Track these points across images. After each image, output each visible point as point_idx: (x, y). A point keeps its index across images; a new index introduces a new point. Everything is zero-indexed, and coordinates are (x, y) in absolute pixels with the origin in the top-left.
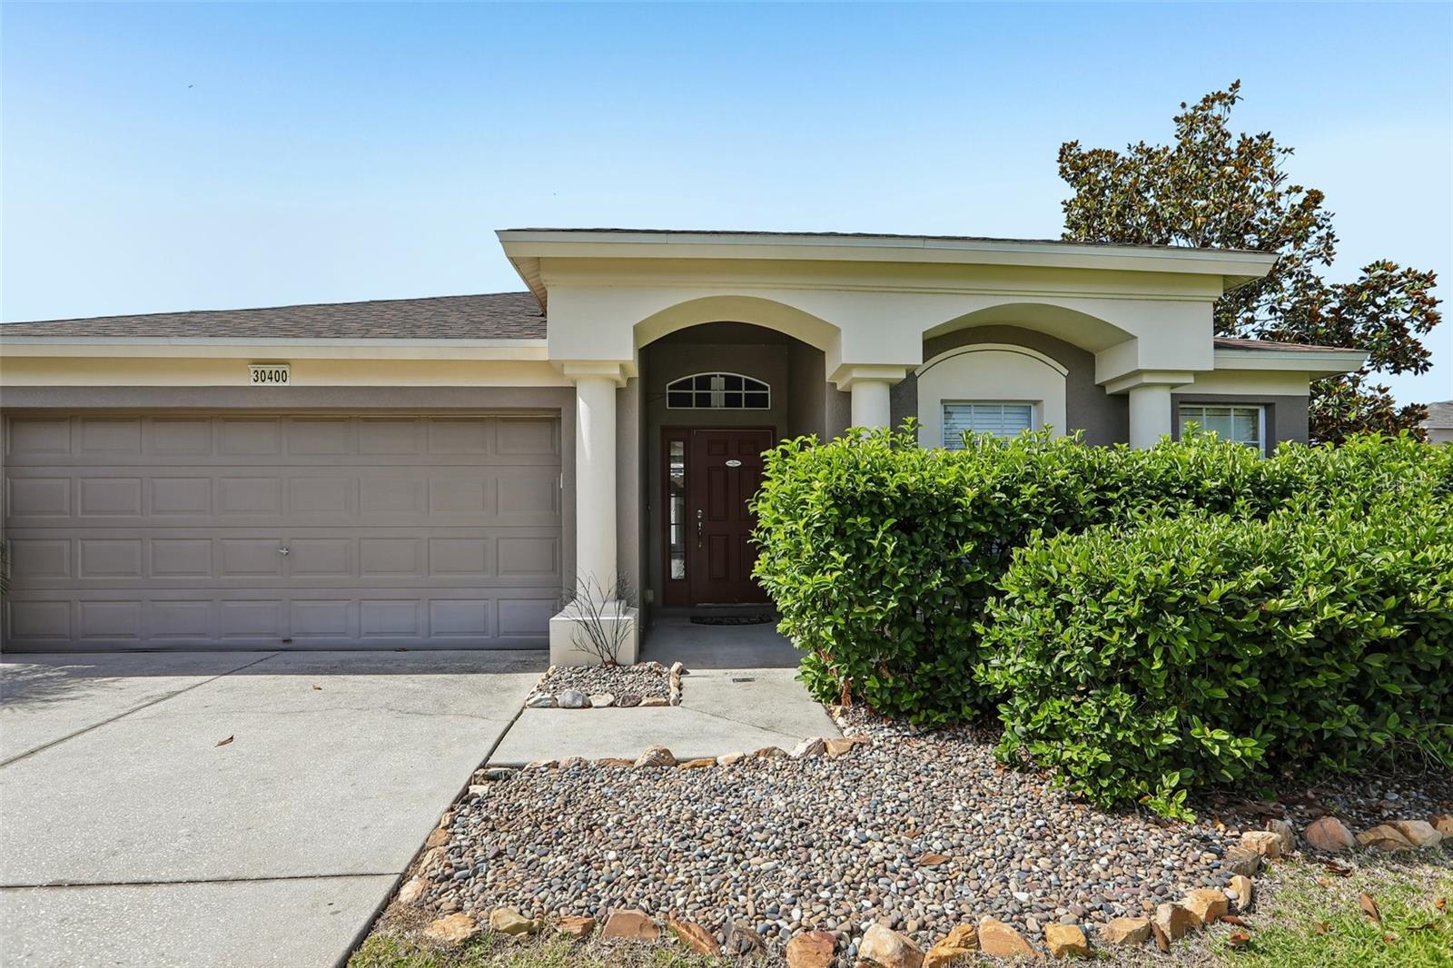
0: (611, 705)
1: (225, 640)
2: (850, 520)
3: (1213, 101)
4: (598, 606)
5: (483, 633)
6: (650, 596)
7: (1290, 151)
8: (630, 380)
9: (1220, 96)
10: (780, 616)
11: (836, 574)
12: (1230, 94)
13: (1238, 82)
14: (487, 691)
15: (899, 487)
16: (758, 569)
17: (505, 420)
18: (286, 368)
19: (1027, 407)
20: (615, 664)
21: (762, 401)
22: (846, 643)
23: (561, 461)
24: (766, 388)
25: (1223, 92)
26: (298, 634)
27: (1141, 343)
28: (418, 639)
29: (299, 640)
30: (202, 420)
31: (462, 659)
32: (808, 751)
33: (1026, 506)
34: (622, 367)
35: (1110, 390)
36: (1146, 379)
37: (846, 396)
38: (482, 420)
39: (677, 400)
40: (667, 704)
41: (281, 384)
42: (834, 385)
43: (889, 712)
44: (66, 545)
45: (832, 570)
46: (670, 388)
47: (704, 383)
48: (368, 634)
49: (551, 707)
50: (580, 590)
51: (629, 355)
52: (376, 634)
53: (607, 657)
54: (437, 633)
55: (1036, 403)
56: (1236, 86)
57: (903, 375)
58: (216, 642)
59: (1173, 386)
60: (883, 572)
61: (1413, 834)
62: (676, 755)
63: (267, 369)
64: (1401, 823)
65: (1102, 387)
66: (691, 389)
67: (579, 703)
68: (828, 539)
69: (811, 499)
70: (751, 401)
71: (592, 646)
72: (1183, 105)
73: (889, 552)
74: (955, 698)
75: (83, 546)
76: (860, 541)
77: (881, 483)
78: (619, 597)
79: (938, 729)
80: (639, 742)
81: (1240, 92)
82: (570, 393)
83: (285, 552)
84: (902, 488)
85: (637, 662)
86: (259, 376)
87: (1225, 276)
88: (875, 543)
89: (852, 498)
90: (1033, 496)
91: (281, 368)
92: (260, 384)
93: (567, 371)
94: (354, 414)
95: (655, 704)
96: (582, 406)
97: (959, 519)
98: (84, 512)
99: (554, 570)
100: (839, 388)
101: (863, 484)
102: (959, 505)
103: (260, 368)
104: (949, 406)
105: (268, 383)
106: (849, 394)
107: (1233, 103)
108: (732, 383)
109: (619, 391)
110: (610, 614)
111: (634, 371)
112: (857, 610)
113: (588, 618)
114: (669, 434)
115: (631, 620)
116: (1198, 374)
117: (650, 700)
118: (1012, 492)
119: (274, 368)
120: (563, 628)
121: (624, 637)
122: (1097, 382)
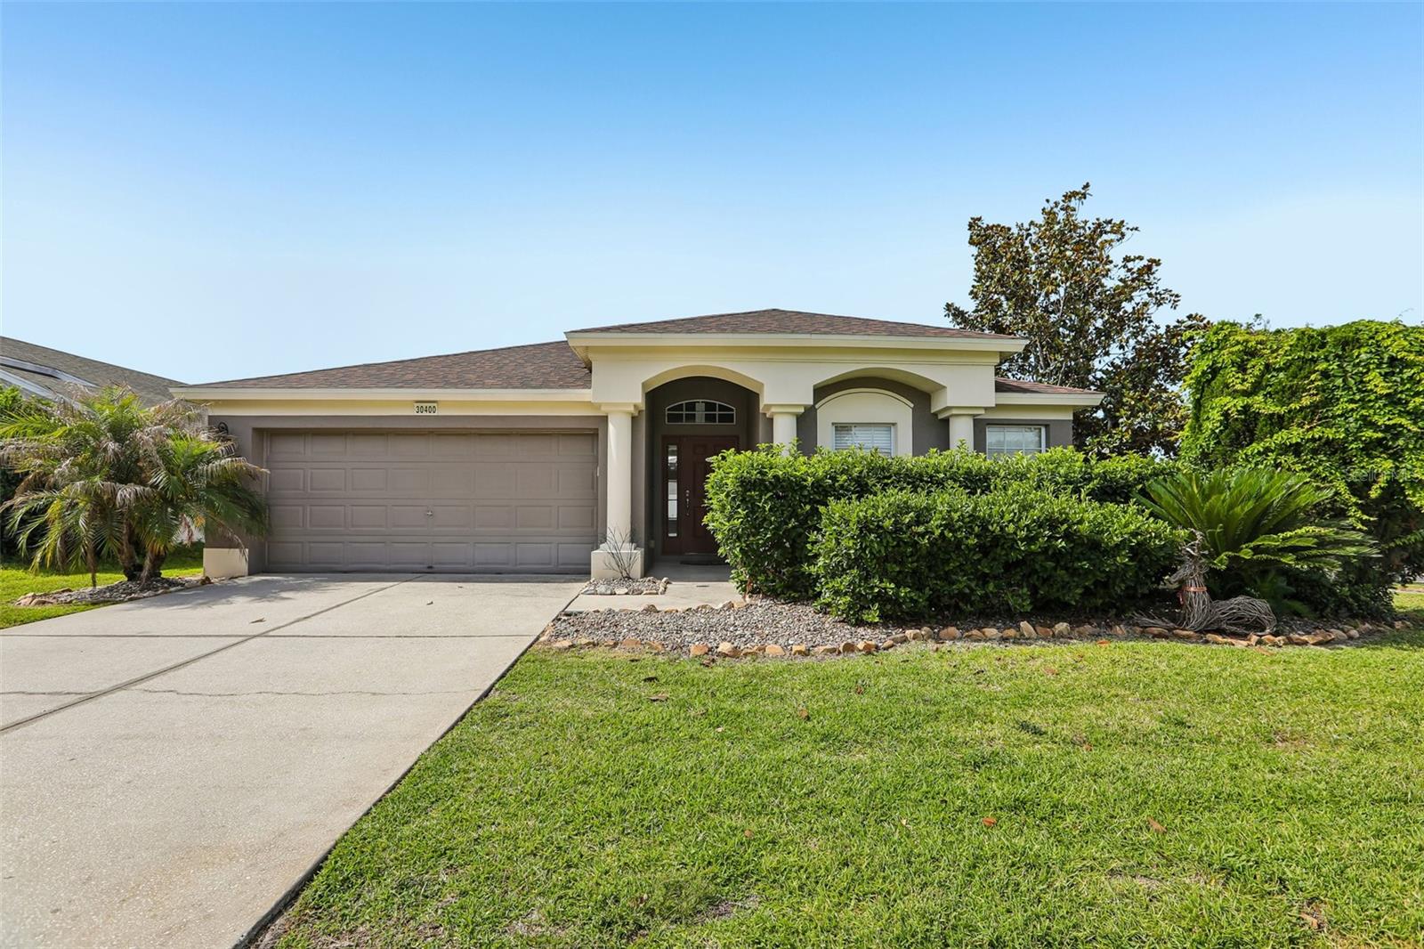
0: (627, 594)
1: (393, 567)
2: (748, 493)
3: (1070, 197)
4: (620, 544)
5: (549, 564)
6: (652, 543)
7: (1136, 229)
8: (640, 412)
9: (1074, 194)
10: (718, 546)
11: (740, 520)
12: (1083, 191)
13: (1088, 184)
14: (556, 589)
15: (774, 477)
16: (705, 520)
17: (564, 435)
18: (435, 405)
19: (890, 426)
20: (629, 578)
21: (729, 418)
22: (748, 557)
23: (598, 460)
24: (732, 410)
25: (1078, 191)
26: (436, 564)
27: (948, 390)
28: (509, 567)
29: (437, 567)
30: (382, 434)
31: (537, 578)
32: (724, 606)
33: (842, 487)
34: (635, 406)
35: (941, 417)
36: (954, 412)
37: (771, 420)
38: (550, 434)
39: (672, 418)
40: (657, 594)
41: (432, 414)
42: (765, 414)
43: (773, 594)
44: (301, 508)
45: (739, 518)
46: (669, 410)
47: (691, 407)
48: (479, 564)
49: (593, 594)
50: (609, 534)
51: (639, 399)
52: (482, 564)
53: (625, 575)
54: (521, 564)
55: (894, 424)
56: (1087, 186)
57: (802, 410)
58: (388, 568)
59: (974, 415)
60: (765, 519)
61: (986, 634)
62: (658, 609)
63: (424, 405)
64: (984, 630)
65: (935, 415)
66: (682, 410)
67: (609, 592)
68: (738, 503)
69: (729, 482)
70: (723, 418)
71: (616, 567)
72: (1048, 201)
73: (767, 509)
74: (806, 586)
75: (311, 510)
76: (753, 504)
77: (764, 474)
78: (632, 541)
79: (795, 601)
80: (640, 606)
81: (1090, 191)
82: (604, 419)
83: (430, 513)
84: (776, 477)
85: (641, 578)
86: (420, 409)
87: (1001, 352)
88: (761, 505)
89: (750, 482)
90: (846, 481)
91: (432, 405)
92: (420, 414)
93: (603, 409)
94: (473, 431)
95: (650, 594)
96: (611, 428)
97: (806, 493)
98: (312, 489)
99: (592, 524)
100: (768, 416)
101: (755, 475)
102: (806, 486)
103: (420, 405)
104: (841, 428)
105: (425, 414)
106: (772, 419)
107: (1085, 198)
108: (710, 407)
109: (633, 418)
110: (627, 549)
111: (643, 407)
112: (751, 539)
113: (614, 551)
114: (668, 440)
115: (639, 554)
116: (986, 409)
117: (648, 592)
118: (834, 479)
119: (428, 405)
120: (599, 558)
121: (634, 562)
122: (932, 411)
